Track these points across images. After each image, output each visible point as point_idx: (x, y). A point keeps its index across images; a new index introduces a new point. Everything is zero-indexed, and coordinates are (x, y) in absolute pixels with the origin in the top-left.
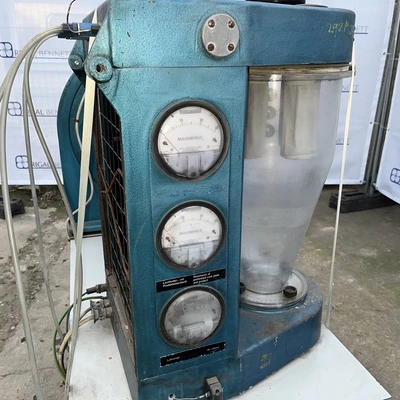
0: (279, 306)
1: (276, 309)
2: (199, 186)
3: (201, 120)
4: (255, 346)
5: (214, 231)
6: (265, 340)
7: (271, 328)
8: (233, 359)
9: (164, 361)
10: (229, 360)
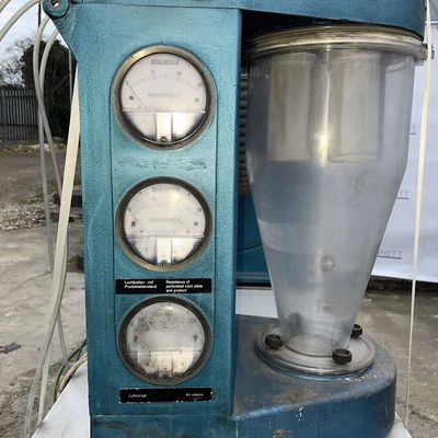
0: (321, 371)
1: (316, 374)
2: (174, 158)
3: (179, 73)
4: (264, 411)
5: (196, 224)
6: (281, 407)
7: (297, 395)
8: (225, 420)
9: (125, 396)
10: (219, 418)
